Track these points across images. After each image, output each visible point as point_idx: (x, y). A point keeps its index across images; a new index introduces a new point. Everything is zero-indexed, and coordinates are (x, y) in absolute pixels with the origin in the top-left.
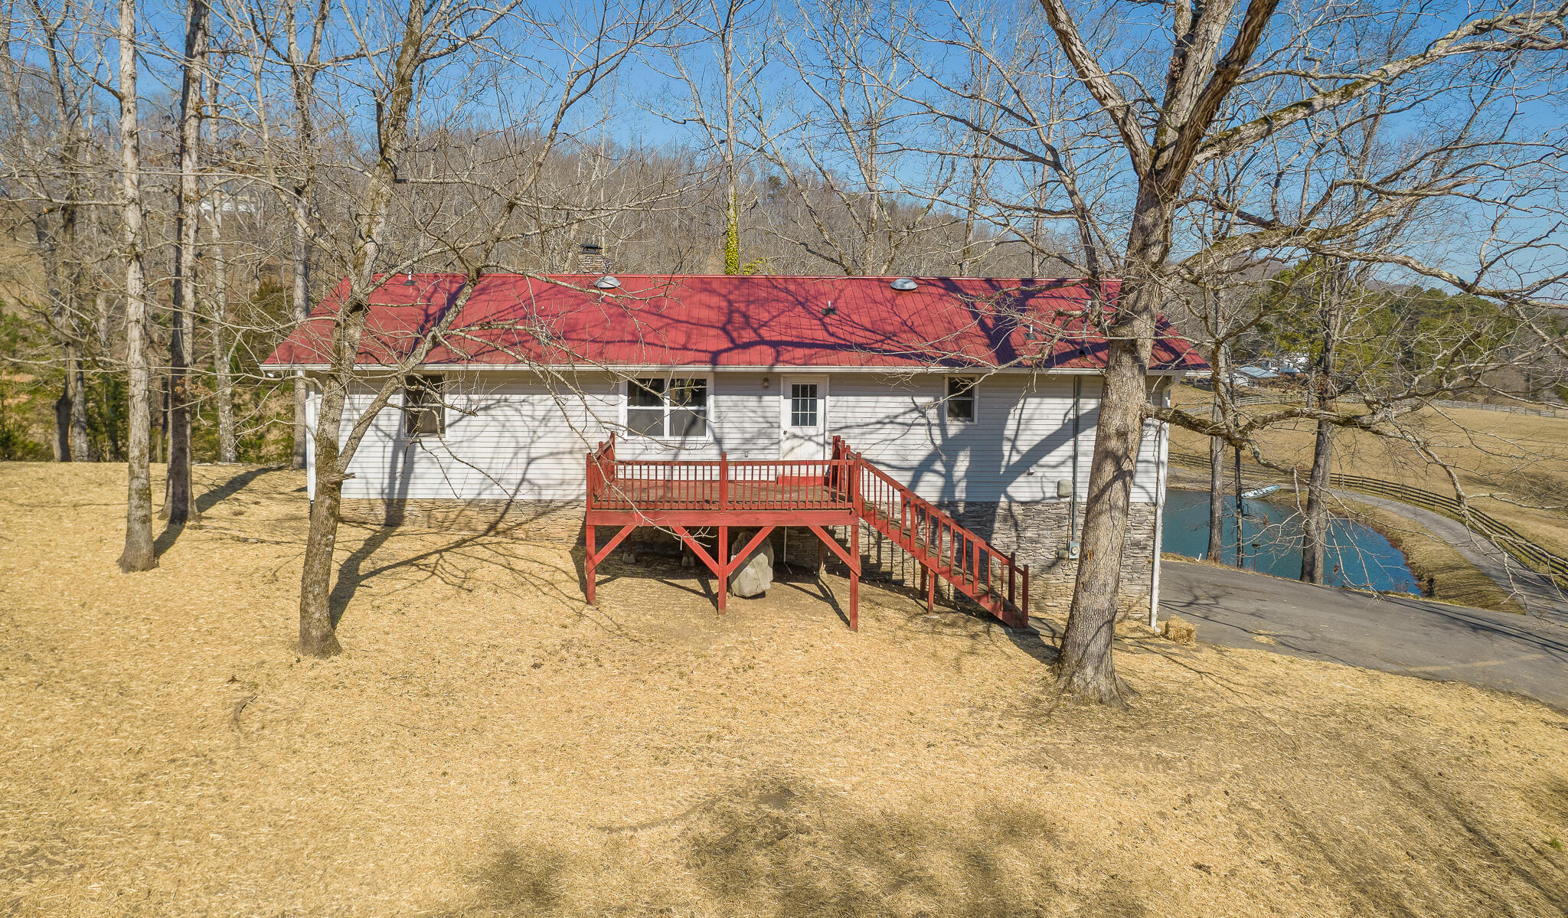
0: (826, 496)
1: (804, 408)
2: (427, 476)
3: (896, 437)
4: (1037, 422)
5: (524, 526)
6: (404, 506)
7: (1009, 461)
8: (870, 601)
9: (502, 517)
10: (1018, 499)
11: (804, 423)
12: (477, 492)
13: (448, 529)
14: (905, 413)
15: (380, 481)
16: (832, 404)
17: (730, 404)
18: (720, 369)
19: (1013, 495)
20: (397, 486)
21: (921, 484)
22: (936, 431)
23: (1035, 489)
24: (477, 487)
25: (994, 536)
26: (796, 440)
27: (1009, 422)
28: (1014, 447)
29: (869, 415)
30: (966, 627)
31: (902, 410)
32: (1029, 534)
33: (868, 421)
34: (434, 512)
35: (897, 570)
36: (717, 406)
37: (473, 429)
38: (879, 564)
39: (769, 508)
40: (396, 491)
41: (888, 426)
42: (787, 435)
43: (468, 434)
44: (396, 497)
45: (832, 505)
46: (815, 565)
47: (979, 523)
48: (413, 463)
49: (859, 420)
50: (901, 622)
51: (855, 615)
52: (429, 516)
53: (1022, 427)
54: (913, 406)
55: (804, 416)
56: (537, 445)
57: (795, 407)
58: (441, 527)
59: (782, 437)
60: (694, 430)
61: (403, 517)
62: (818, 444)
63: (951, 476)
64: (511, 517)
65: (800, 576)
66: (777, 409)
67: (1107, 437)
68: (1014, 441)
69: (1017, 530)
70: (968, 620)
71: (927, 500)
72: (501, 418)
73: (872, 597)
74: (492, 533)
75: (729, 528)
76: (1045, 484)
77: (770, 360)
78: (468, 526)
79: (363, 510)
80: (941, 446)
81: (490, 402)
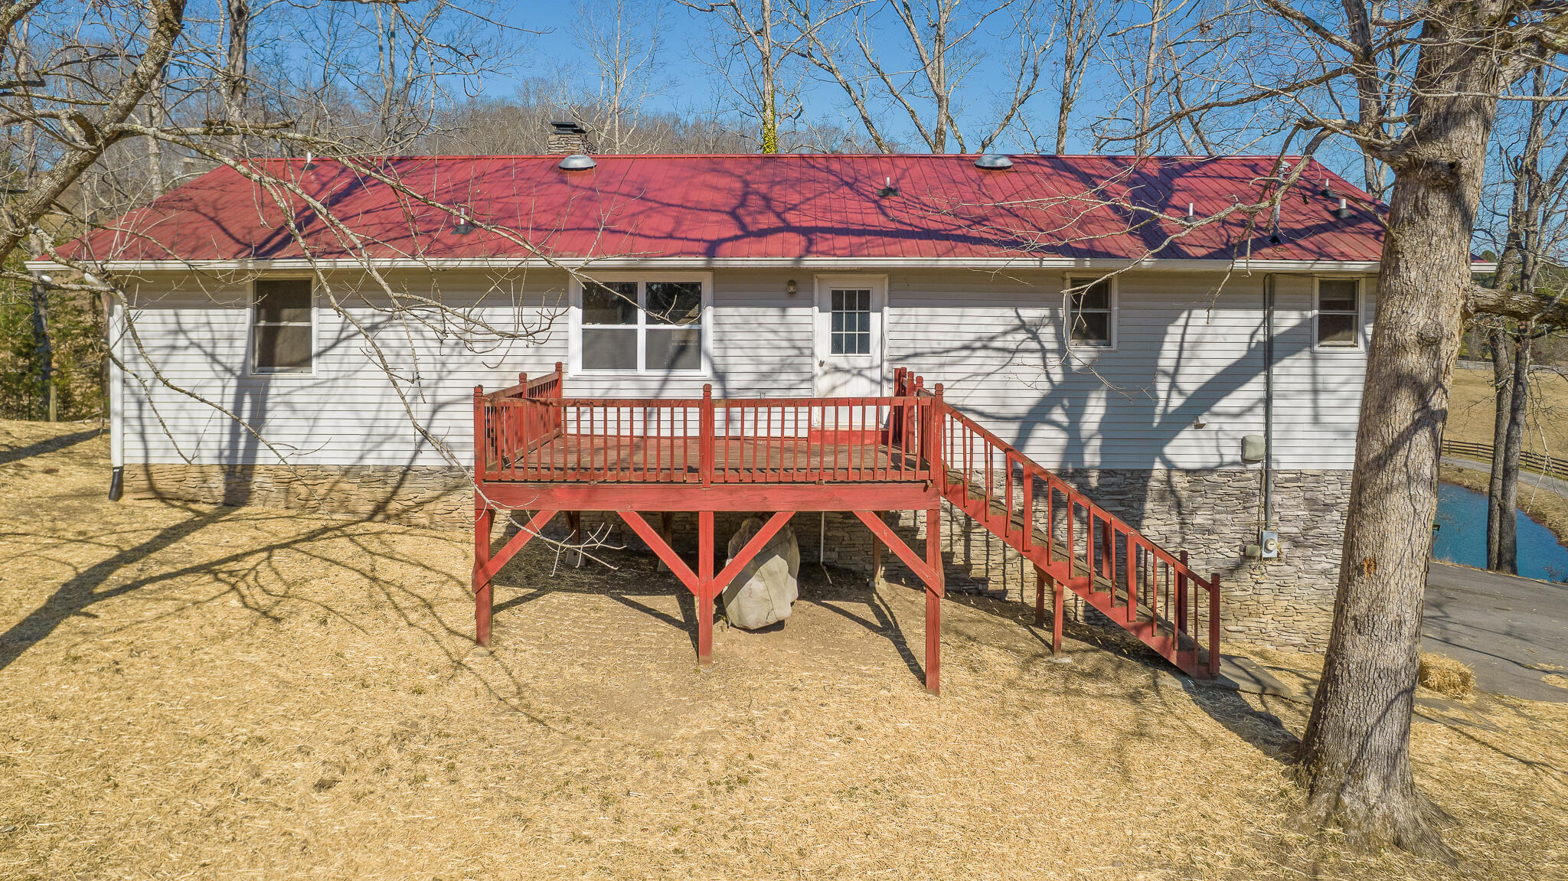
0: (884, 460)
1: (851, 326)
2: (285, 431)
3: (992, 369)
4: (1209, 346)
5: (427, 507)
6: (251, 475)
7: (1167, 406)
8: (958, 633)
9: (394, 493)
10: (1180, 465)
11: (851, 349)
12: (358, 453)
13: (315, 510)
14: (1005, 333)
15: (217, 438)
16: (894, 319)
17: (738, 320)
18: (719, 263)
19: (1173, 458)
20: (242, 445)
21: (1032, 442)
22: (1054, 360)
23: (1207, 451)
24: (358, 447)
25: (1145, 522)
26: (838, 375)
27: (1166, 346)
28: (1173, 386)
29: (950, 336)
30: (1117, 679)
31: (1001, 329)
32: (1198, 519)
33: (948, 345)
34: (295, 485)
35: (996, 576)
36: (717, 324)
37: (353, 359)
38: (968, 566)
39: (787, 480)
40: (240, 453)
41: (979, 353)
42: (825, 367)
43: (346, 367)
44: (239, 461)
45: (894, 475)
46: (868, 567)
47: (1121, 503)
48: (264, 411)
49: (935, 345)
50: (1012, 673)
51: (935, 665)
52: (287, 491)
53: (1185, 354)
54: (1017, 322)
55: (851, 339)
56: (447, 383)
57: (836, 324)
58: (303, 507)
59: (818, 370)
60: (684, 360)
61: (250, 492)
62: (872, 381)
63: (1078, 430)
64: (408, 493)
65: (844, 590)
66: (809, 328)
67: (1399, 349)
68: (1173, 376)
69: (1180, 513)
70: (1120, 666)
71: (1045, 466)
72: (394, 343)
73: (961, 626)
74: (380, 517)
75: (717, 515)
76: (1222, 443)
77: (797, 250)
78: (344, 505)
79: (192, 481)
80: (1063, 383)
81: (378, 320)
